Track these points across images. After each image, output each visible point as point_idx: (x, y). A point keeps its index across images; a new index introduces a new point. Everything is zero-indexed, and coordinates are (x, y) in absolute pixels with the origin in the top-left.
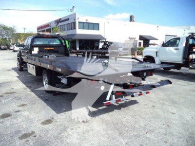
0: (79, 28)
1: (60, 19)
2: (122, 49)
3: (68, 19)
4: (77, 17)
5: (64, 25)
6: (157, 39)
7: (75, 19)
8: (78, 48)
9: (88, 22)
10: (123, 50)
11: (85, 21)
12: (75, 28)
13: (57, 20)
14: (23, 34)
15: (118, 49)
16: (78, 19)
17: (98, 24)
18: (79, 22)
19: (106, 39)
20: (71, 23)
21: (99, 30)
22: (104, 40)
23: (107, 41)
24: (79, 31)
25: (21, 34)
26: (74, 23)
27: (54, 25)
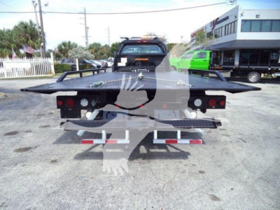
0: (242, 31)
1: (218, 19)
3: (227, 18)
4: (240, 12)
5: (222, 27)
7: (236, 17)
11: (255, 18)
12: (235, 32)
13: (214, 21)
16: (242, 15)
18: (242, 20)
20: (231, 23)
24: (242, 36)
26: (235, 22)
27: (209, 30)
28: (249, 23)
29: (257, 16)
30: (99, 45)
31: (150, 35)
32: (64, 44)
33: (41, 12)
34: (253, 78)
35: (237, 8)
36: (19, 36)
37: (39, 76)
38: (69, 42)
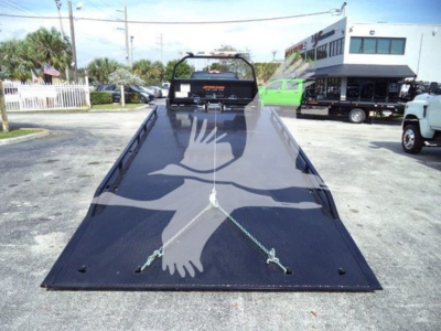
0: (351, 51)
1: (321, 32)
3: (332, 33)
5: (326, 45)
7: (343, 32)
8: (343, 97)
9: (376, 35)
11: (369, 35)
12: (341, 52)
14: (264, 65)
16: (351, 30)
17: (404, 39)
18: (352, 38)
19: (415, 76)
20: (338, 40)
21: (403, 53)
22: (412, 79)
23: (418, 80)
24: (351, 59)
25: (259, 64)
26: (341, 40)
27: (309, 47)
28: (360, 41)
29: (371, 32)
30: (149, 63)
31: (226, 49)
32: (99, 62)
33: (71, 18)
34: (356, 116)
35: (344, 20)
36: (36, 50)
37: (71, 108)
38: (107, 60)
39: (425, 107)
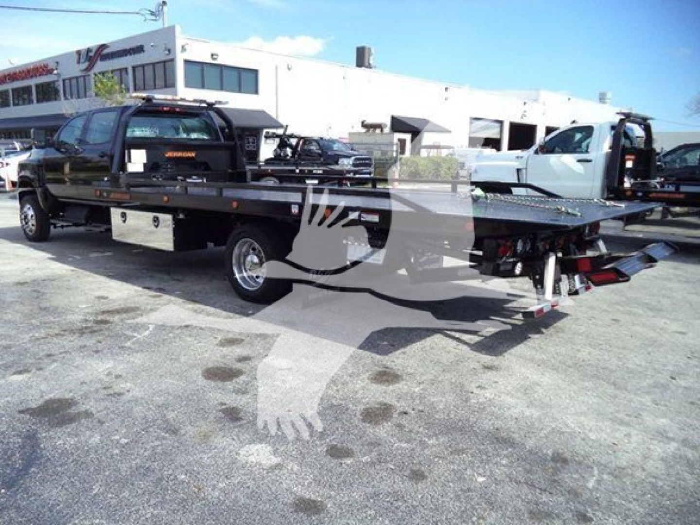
0: (188, 85)
2: (351, 161)
4: (179, 43)
5: (122, 70)
6: (450, 132)
7: (169, 51)
9: (219, 61)
10: (354, 165)
11: (208, 60)
13: (89, 50)
15: (337, 163)
16: (183, 49)
17: (255, 72)
18: (187, 62)
19: (285, 127)
20: (154, 64)
21: (256, 92)
22: (280, 132)
23: (289, 132)
28: (198, 68)
29: (213, 56)
35: (170, 31)
39: (518, 170)
